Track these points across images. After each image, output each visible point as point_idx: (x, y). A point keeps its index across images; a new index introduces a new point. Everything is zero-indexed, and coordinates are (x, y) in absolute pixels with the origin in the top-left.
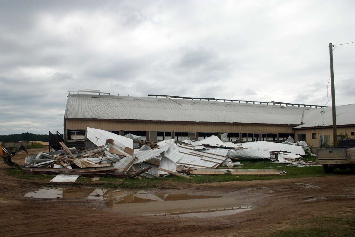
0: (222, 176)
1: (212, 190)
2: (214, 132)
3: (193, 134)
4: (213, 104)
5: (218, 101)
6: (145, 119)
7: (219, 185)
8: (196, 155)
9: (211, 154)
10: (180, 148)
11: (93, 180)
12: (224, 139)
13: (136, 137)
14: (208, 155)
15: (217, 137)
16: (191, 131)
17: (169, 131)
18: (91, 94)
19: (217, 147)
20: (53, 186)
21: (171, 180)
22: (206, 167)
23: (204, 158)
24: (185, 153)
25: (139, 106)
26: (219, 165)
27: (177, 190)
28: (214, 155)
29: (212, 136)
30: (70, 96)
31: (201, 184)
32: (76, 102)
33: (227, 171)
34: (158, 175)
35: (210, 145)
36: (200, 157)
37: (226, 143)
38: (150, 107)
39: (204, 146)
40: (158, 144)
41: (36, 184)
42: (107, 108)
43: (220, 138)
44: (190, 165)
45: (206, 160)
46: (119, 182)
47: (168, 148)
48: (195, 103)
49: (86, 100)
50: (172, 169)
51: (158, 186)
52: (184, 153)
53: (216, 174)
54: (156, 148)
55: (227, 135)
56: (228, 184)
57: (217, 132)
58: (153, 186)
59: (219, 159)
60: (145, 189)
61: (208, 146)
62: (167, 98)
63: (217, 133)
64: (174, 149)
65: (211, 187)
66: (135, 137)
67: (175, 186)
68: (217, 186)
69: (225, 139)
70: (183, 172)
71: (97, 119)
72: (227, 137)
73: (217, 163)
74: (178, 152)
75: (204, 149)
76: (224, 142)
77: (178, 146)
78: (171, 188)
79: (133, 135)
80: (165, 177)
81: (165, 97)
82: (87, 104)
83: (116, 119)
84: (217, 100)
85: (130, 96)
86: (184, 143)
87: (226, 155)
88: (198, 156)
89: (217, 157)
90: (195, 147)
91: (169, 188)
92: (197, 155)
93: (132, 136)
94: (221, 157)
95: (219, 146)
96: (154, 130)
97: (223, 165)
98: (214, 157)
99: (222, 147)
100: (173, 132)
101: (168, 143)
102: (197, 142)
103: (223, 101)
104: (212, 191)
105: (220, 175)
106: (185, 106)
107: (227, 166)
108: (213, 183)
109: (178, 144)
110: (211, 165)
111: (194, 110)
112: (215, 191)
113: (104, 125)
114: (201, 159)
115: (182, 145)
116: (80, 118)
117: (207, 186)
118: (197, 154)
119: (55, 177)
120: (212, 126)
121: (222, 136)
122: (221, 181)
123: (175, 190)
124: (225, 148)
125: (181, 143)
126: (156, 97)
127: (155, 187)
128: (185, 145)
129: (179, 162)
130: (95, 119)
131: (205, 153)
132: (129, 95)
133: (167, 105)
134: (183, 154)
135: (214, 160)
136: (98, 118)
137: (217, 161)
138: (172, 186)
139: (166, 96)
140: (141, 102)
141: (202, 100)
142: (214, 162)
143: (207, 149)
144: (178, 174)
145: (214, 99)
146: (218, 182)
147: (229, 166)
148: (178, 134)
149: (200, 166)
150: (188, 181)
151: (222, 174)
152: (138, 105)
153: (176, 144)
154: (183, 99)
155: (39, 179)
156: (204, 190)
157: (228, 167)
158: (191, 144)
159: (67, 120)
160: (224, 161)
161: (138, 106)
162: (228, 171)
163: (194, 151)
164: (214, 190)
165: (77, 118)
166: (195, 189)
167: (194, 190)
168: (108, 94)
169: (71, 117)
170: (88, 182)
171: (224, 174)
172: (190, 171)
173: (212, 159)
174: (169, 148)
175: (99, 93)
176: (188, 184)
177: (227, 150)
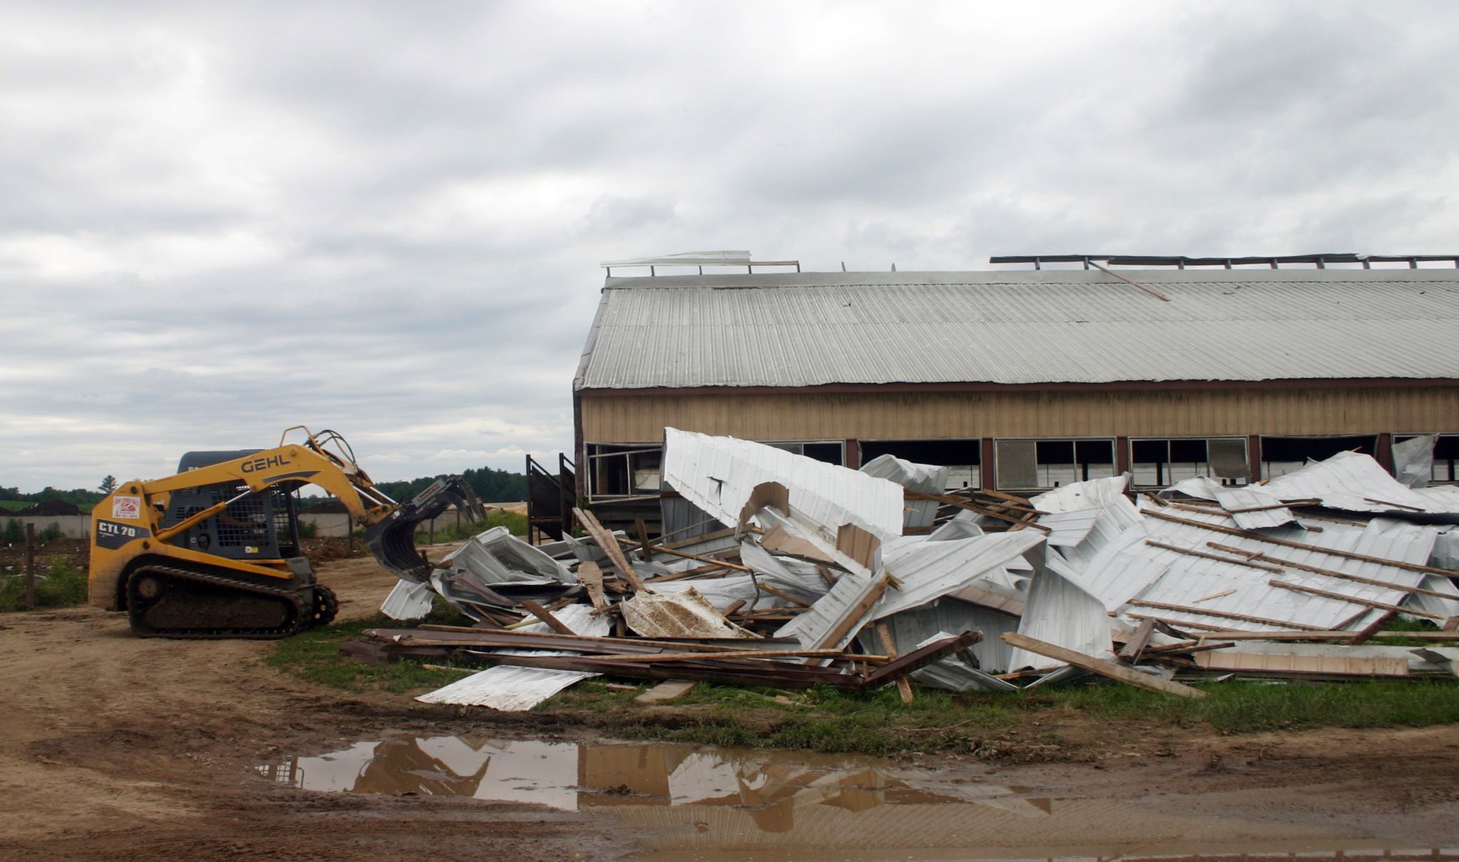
0: (1387, 689)
1: (1305, 781)
2: (1353, 431)
3: (1231, 448)
4: (1345, 282)
5: (1373, 265)
6: (969, 378)
7: (1358, 748)
8: (1243, 559)
9: (1331, 553)
10: (1154, 524)
11: (642, 698)
12: (1411, 469)
13: (918, 471)
14: (1317, 560)
15: (1367, 461)
16: (1219, 430)
17: (1096, 435)
18: (709, 270)
19: (1366, 516)
20: (432, 724)
21: (1068, 708)
22: (1297, 627)
23: (1293, 577)
24: (1184, 552)
25: (942, 316)
26: (1378, 615)
27: (1085, 769)
28: (1348, 557)
29: (1340, 454)
30: (613, 287)
31: (1241, 740)
32: (639, 310)
33: (1422, 659)
34: (1010, 671)
35: (1326, 504)
36: (1270, 570)
37: (1424, 491)
38: (1000, 320)
39: (1291, 508)
40: (1039, 504)
41: (358, 714)
42: (781, 335)
43: (1388, 464)
44: (1208, 614)
45: (1300, 590)
46: (775, 712)
47: (1088, 525)
48: (1242, 285)
49: (687, 305)
50: (1089, 640)
51: (978, 745)
52: (1174, 550)
53: (1354, 671)
54: (1026, 524)
55: (1430, 446)
56: (1422, 741)
57: (1368, 431)
58: (950, 745)
59: (1378, 584)
60: (904, 758)
61: (1313, 509)
62: (1091, 267)
63: (1372, 438)
64: (1123, 528)
65: (1301, 760)
66: (914, 470)
67: (1077, 746)
68: (1342, 753)
69: (1420, 470)
70: (1150, 656)
71: (725, 387)
72: (1430, 457)
73: (1367, 604)
74: (1141, 546)
75: (1291, 527)
76: (1412, 487)
77: (1143, 512)
78: (1053, 760)
79: (904, 464)
80: (1046, 683)
81: (1080, 265)
82: (686, 322)
83: (822, 382)
84: (1366, 261)
85: (898, 269)
86: (1178, 495)
87: (1421, 561)
88: (1253, 567)
89: (1370, 571)
90: (1238, 517)
91: (1039, 759)
92: (1252, 561)
93: (898, 466)
94: (1396, 570)
95: (1382, 509)
96: (1019, 435)
97: (1405, 616)
98: (1352, 568)
99: (1397, 516)
100: (1122, 440)
101: (1089, 499)
102: (1256, 487)
103: (1406, 265)
104: (1306, 788)
105: (1378, 677)
106: (1183, 302)
107: (1427, 624)
108: (1320, 732)
109: (1144, 503)
110: (1326, 616)
111: (1234, 319)
112: (1323, 787)
113: (762, 414)
114: (1273, 584)
115: (1165, 505)
116: (644, 386)
117: (1275, 752)
118: (1248, 555)
119: (465, 675)
120: (1342, 401)
121: (1400, 453)
122: (1371, 724)
123: (1073, 769)
124: (1420, 519)
125: (1166, 495)
126: (1031, 266)
127: (961, 749)
128: (1183, 509)
129: (1146, 599)
130: (715, 386)
131: (1296, 547)
132: (893, 267)
133: (1090, 304)
134: (1171, 556)
135: (1350, 590)
136: (734, 384)
137: (1370, 595)
138: (1060, 743)
139: (1087, 259)
140: (958, 296)
141: (1281, 266)
142: (1351, 601)
143: (1310, 529)
144: (1120, 672)
145: (1351, 258)
146: (1357, 727)
147: (1441, 624)
148: (1150, 452)
149: (1264, 622)
150: (1165, 717)
151: (1389, 671)
152: (938, 311)
153: (1135, 503)
154: (1175, 267)
155: (387, 684)
156: (1252, 779)
157: (1438, 629)
158: (1215, 503)
159: (583, 397)
160: (1412, 596)
161: (937, 317)
162: (1432, 658)
163: (1232, 537)
164: (1318, 780)
165: (631, 386)
166: (1194, 770)
167: (1190, 775)
168: (793, 269)
169: (605, 386)
170: (615, 708)
171: (1401, 671)
172: (1195, 654)
173: (1336, 580)
174: (1097, 522)
175: (750, 265)
176: (1163, 732)
177: (1432, 531)
